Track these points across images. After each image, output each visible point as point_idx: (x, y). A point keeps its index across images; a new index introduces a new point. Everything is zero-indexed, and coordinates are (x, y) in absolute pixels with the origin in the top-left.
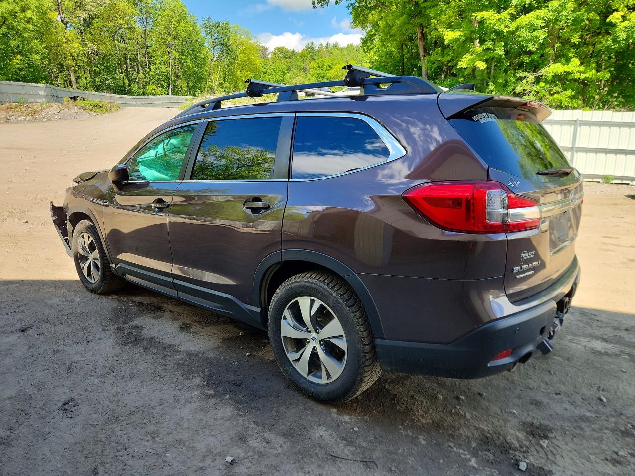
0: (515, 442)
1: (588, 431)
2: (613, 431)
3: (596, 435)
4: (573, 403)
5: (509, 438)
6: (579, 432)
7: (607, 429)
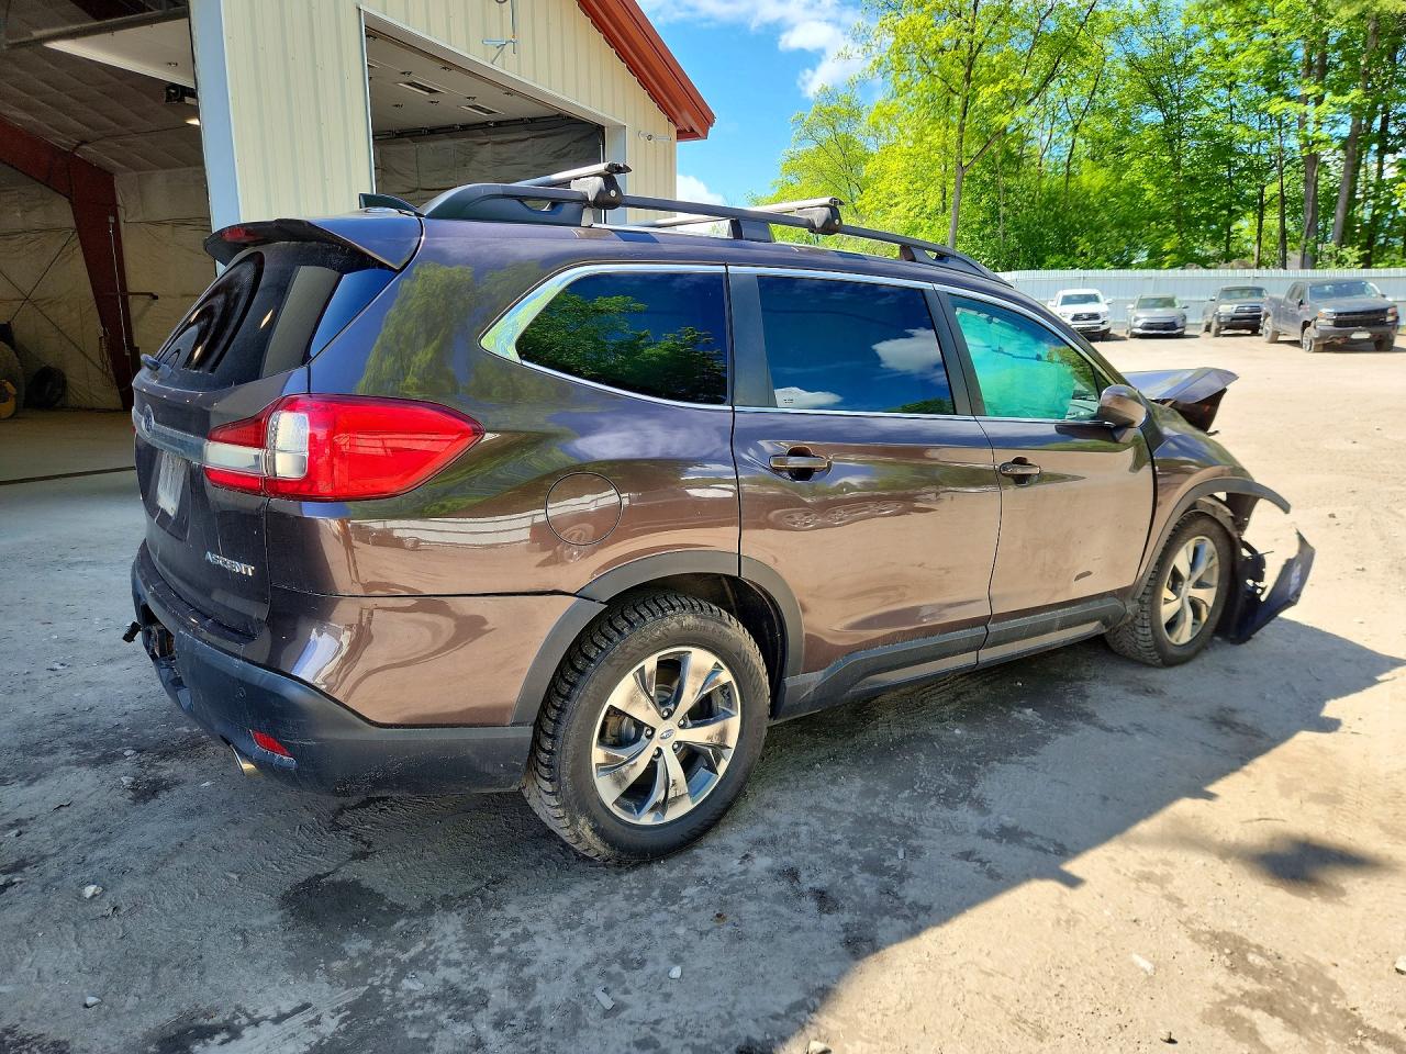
0: (163, 764)
1: (81, 832)
2: (44, 858)
3: (67, 836)
4: (140, 850)
5: (177, 762)
6: (95, 823)
7: (55, 855)
